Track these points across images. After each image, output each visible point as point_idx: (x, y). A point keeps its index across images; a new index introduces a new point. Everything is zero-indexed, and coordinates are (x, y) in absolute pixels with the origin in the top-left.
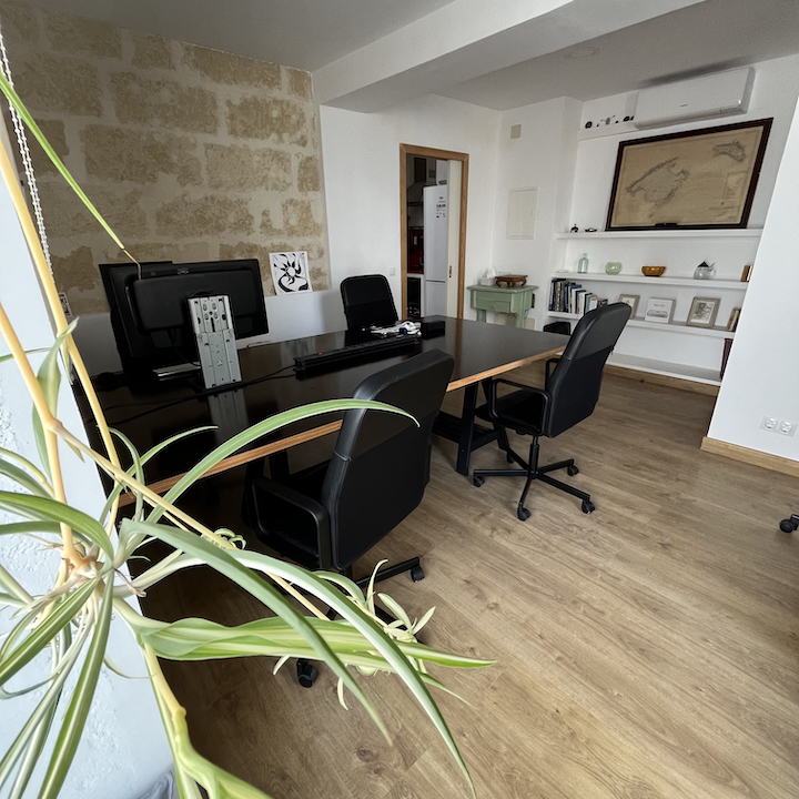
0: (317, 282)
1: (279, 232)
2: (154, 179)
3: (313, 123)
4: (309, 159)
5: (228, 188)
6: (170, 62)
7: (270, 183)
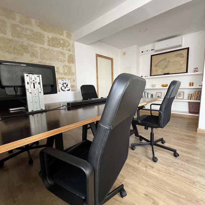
0: (72, 89)
1: (62, 74)
2: (22, 54)
3: (72, 46)
4: (71, 55)
5: (46, 60)
6: (31, 24)
7: (59, 60)
